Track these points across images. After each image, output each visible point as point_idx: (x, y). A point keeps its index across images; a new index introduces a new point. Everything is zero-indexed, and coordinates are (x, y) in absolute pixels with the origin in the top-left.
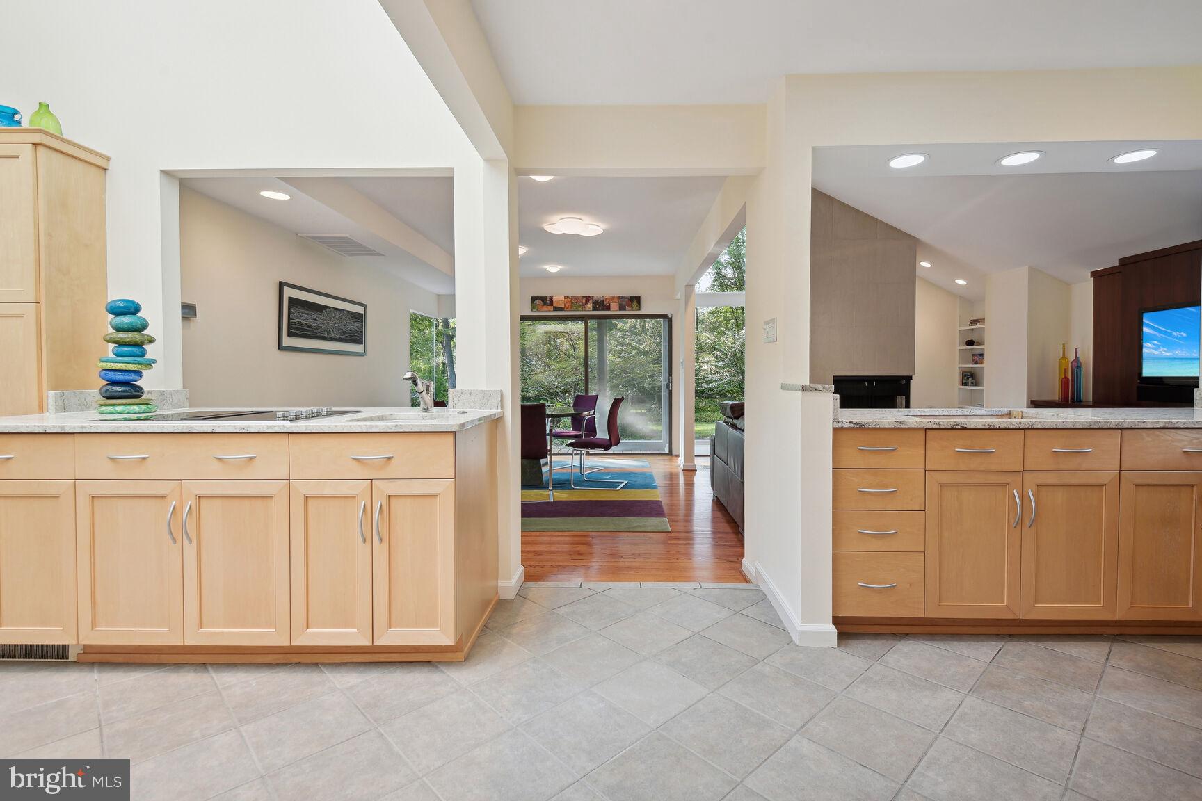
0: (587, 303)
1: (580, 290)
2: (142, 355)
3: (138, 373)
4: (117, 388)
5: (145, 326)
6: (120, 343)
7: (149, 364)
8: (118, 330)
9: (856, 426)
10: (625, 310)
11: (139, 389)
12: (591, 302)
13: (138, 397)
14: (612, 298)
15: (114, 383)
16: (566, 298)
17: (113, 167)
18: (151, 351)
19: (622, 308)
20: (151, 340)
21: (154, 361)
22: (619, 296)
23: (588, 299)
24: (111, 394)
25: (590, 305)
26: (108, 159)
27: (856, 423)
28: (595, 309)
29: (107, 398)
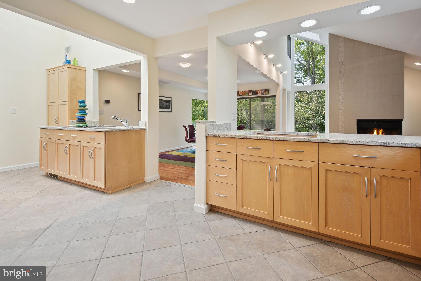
0: (250, 93)
1: (247, 89)
2: (85, 113)
3: (84, 117)
4: (79, 120)
5: (86, 106)
6: (81, 110)
7: (86, 114)
8: (81, 107)
9: (212, 136)
10: (263, 94)
11: (85, 120)
12: (251, 92)
13: (84, 122)
14: (258, 90)
15: (79, 119)
16: (243, 91)
17: (87, 70)
18: (87, 111)
19: (262, 94)
20: (87, 109)
21: (88, 114)
22: (261, 90)
23: (250, 91)
24: (78, 121)
25: (251, 93)
26: (86, 68)
27: (212, 135)
28: (253, 95)
29: (78, 122)
